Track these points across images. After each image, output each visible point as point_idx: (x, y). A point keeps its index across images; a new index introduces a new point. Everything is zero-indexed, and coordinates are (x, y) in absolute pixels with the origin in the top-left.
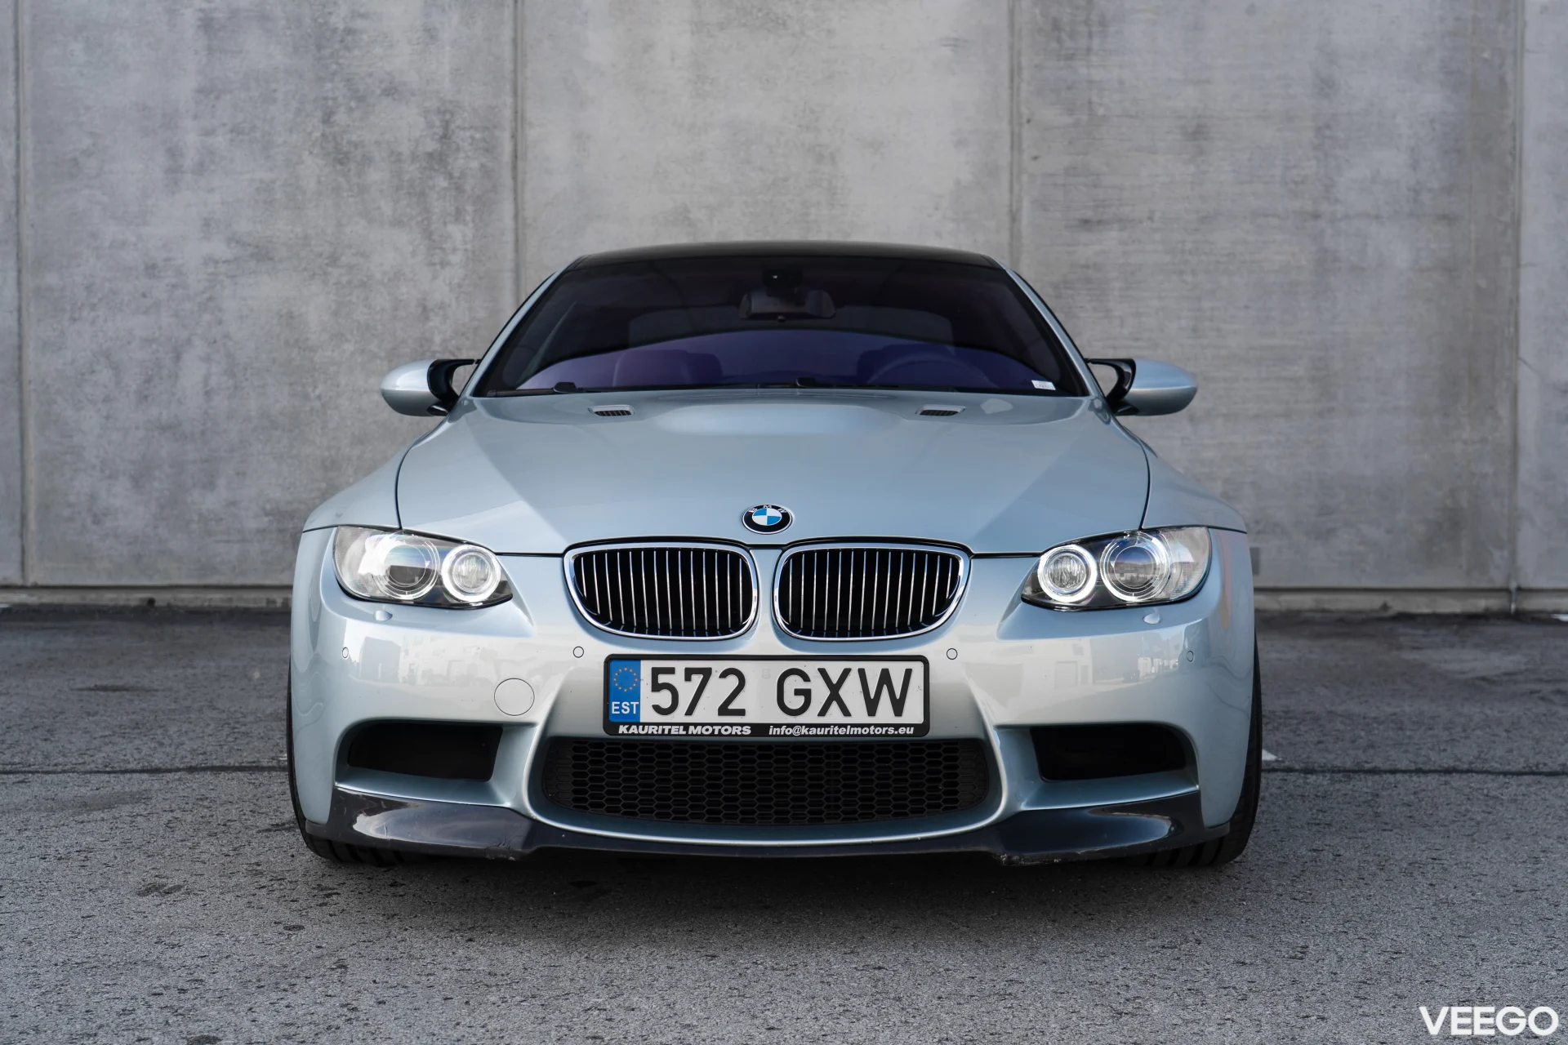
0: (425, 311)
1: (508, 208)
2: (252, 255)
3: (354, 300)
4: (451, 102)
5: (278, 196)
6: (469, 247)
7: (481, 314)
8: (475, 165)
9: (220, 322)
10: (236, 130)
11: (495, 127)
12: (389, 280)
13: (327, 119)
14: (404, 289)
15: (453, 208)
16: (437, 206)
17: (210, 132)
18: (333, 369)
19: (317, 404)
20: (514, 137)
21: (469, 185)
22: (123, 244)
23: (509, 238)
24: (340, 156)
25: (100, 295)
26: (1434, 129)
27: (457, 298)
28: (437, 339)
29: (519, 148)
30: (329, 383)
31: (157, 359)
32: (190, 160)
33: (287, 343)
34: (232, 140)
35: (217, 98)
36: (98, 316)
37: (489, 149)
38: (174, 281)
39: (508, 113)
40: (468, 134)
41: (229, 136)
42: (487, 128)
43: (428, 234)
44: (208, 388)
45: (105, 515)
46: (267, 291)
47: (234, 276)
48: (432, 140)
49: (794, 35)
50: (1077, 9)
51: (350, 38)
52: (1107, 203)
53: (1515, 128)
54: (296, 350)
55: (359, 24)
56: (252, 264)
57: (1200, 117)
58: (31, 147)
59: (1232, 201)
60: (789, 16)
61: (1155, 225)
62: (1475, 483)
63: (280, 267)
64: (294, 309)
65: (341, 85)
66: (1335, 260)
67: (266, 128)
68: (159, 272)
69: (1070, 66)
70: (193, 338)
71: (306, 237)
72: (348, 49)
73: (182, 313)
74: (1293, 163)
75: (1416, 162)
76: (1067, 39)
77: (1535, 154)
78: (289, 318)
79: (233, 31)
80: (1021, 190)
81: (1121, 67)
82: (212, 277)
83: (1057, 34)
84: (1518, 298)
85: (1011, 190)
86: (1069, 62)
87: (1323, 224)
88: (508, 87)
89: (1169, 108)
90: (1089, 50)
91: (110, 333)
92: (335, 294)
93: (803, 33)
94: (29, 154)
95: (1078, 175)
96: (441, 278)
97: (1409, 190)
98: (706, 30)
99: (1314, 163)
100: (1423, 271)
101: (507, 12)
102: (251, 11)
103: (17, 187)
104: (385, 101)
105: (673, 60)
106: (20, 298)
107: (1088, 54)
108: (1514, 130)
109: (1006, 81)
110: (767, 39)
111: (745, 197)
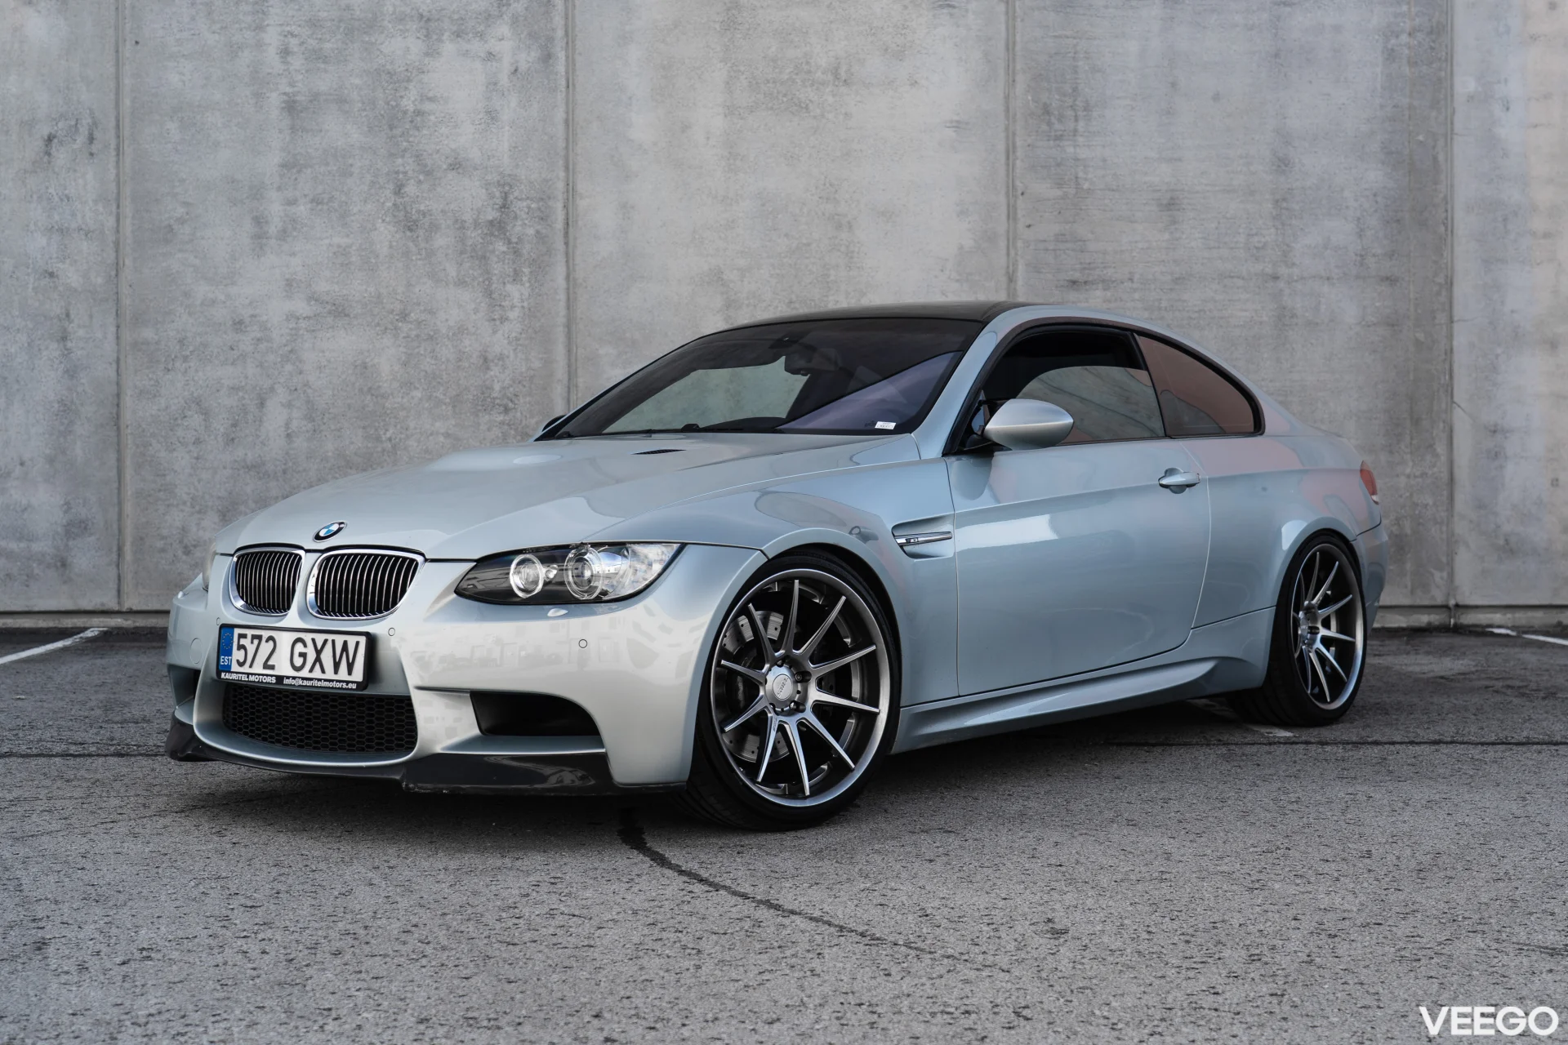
0: (485, 361)
1: (560, 270)
2: (330, 312)
3: (422, 352)
4: (509, 175)
5: (354, 259)
6: (525, 304)
7: (537, 364)
8: (531, 231)
9: (300, 373)
10: (316, 201)
11: (549, 198)
12: (454, 334)
13: (399, 190)
14: (467, 342)
15: (511, 270)
16: (497, 268)
17: (292, 202)
18: (402, 414)
19: (388, 445)
20: (565, 207)
21: (526, 249)
22: (214, 302)
23: (562, 296)
24: (410, 224)
25: (191, 348)
26: (1377, 202)
27: (515, 350)
28: (497, 387)
29: (570, 216)
30: (399, 427)
31: (243, 405)
32: (273, 229)
33: (361, 390)
34: (312, 210)
35: (299, 172)
36: (190, 367)
37: (544, 218)
38: (259, 335)
39: (561, 185)
40: (525, 204)
41: (309, 206)
42: (542, 199)
43: (489, 293)
44: (290, 431)
45: (195, 546)
46: (343, 344)
47: (313, 331)
48: (493, 209)
49: (815, 117)
50: (1065, 95)
51: (419, 119)
52: (1092, 266)
53: (1447, 201)
54: (369, 397)
55: (427, 106)
56: (330, 320)
57: (1173, 190)
58: (131, 215)
59: (1202, 264)
60: (810, 101)
61: (1135, 286)
62: (1417, 512)
63: (355, 323)
64: (367, 360)
65: (411, 161)
66: (1292, 317)
67: (343, 198)
68: (246, 327)
69: (1059, 146)
70: (276, 386)
71: (379, 296)
72: (418, 129)
73: (266, 364)
74: (1254, 231)
75: (1362, 230)
76: (1056, 122)
77: (1465, 223)
78: (363, 368)
79: (314, 112)
80: (1016, 254)
81: (1104, 146)
82: (293, 332)
83: (1047, 117)
84: (1452, 350)
85: (1008, 254)
86: (1058, 142)
87: (1281, 284)
88: (561, 163)
89: (1145, 183)
90: (1075, 131)
91: (201, 382)
92: (405, 347)
93: (823, 116)
94: (128, 221)
95: (1066, 241)
96: (501, 332)
97: (1356, 255)
98: (737, 113)
99: (1273, 230)
100: (1369, 326)
101: (560, 97)
102: (330, 94)
103: (117, 252)
104: (451, 175)
105: (708, 138)
106: (118, 351)
107: (1075, 135)
108: (1447, 203)
109: (1003, 158)
110: (791, 121)
111: (772, 260)
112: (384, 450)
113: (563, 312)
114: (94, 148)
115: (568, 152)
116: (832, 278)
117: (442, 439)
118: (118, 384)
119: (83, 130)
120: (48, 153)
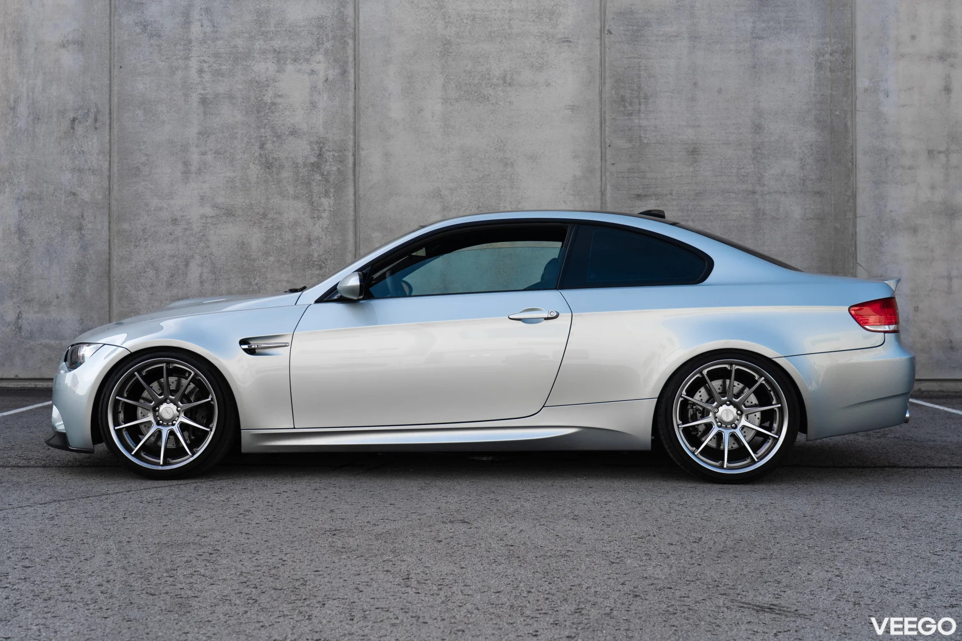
0: (309, 241)
1: (351, 190)
2: (224, 214)
3: (275, 236)
4: (323, 138)
5: (237, 185)
6: (332, 209)
7: (338, 242)
8: (335, 169)
9: (208, 247)
10: (217, 152)
11: (345, 150)
12: (292, 226)
13: (262, 147)
14: (299, 230)
15: (324, 190)
16: (316, 189)
17: (204, 154)
18: (263, 270)
20: (354, 155)
21: (332, 178)
22: (161, 209)
23: (352, 204)
24: (268, 165)
25: (149, 234)
26: (812, 149)
27: (326, 234)
28: (316, 255)
29: (357, 160)
30: (261, 277)
31: (177, 265)
32: (193, 168)
33: (241, 257)
34: (215, 157)
35: (208, 137)
36: (148, 244)
37: (342, 161)
38: (186, 227)
39: (351, 143)
40: (331, 154)
41: (213, 155)
42: (341, 151)
43: (311, 203)
44: (202, 280)
46: (231, 231)
47: (215, 224)
48: (314, 156)
49: (492, 104)
50: (633, 91)
51: (273, 107)
52: (649, 186)
53: (853, 148)
54: (245, 261)
55: (278, 100)
56: (224, 218)
57: (695, 143)
58: (117, 161)
59: (712, 185)
60: (490, 95)
61: (673, 198)
63: (238, 219)
64: (245, 240)
65: (269, 130)
66: (764, 215)
67: (232, 151)
68: (178, 222)
69: (630, 119)
70: (195, 255)
71: (251, 204)
72: (273, 112)
73: (189, 243)
74: (742, 166)
75: (804, 165)
77: (863, 161)
78: (243, 245)
79: (216, 104)
80: (606, 180)
81: (656, 119)
82: (204, 225)
83: (623, 103)
84: (856, 233)
85: (601, 180)
86: (629, 117)
87: (757, 196)
88: (351, 131)
89: (679, 139)
90: (639, 110)
91: (154, 253)
92: (265, 233)
93: (497, 103)
94: (116, 164)
95: (634, 173)
96: (318, 225)
97: (800, 179)
98: (449, 102)
99: (752, 166)
101: (351, 94)
102: (225, 94)
103: (109, 181)
104: (291, 138)
105: (433, 117)
106: (110, 236)
107: (639, 113)
108: (853, 150)
109: (598, 126)
110: (479, 106)
111: (468, 184)
112: (253, 290)
113: (352, 212)
114: (98, 125)
115: (355, 125)
116: (502, 194)
117: (285, 284)
118: (110, 254)
119: (92, 115)
120: (73, 128)
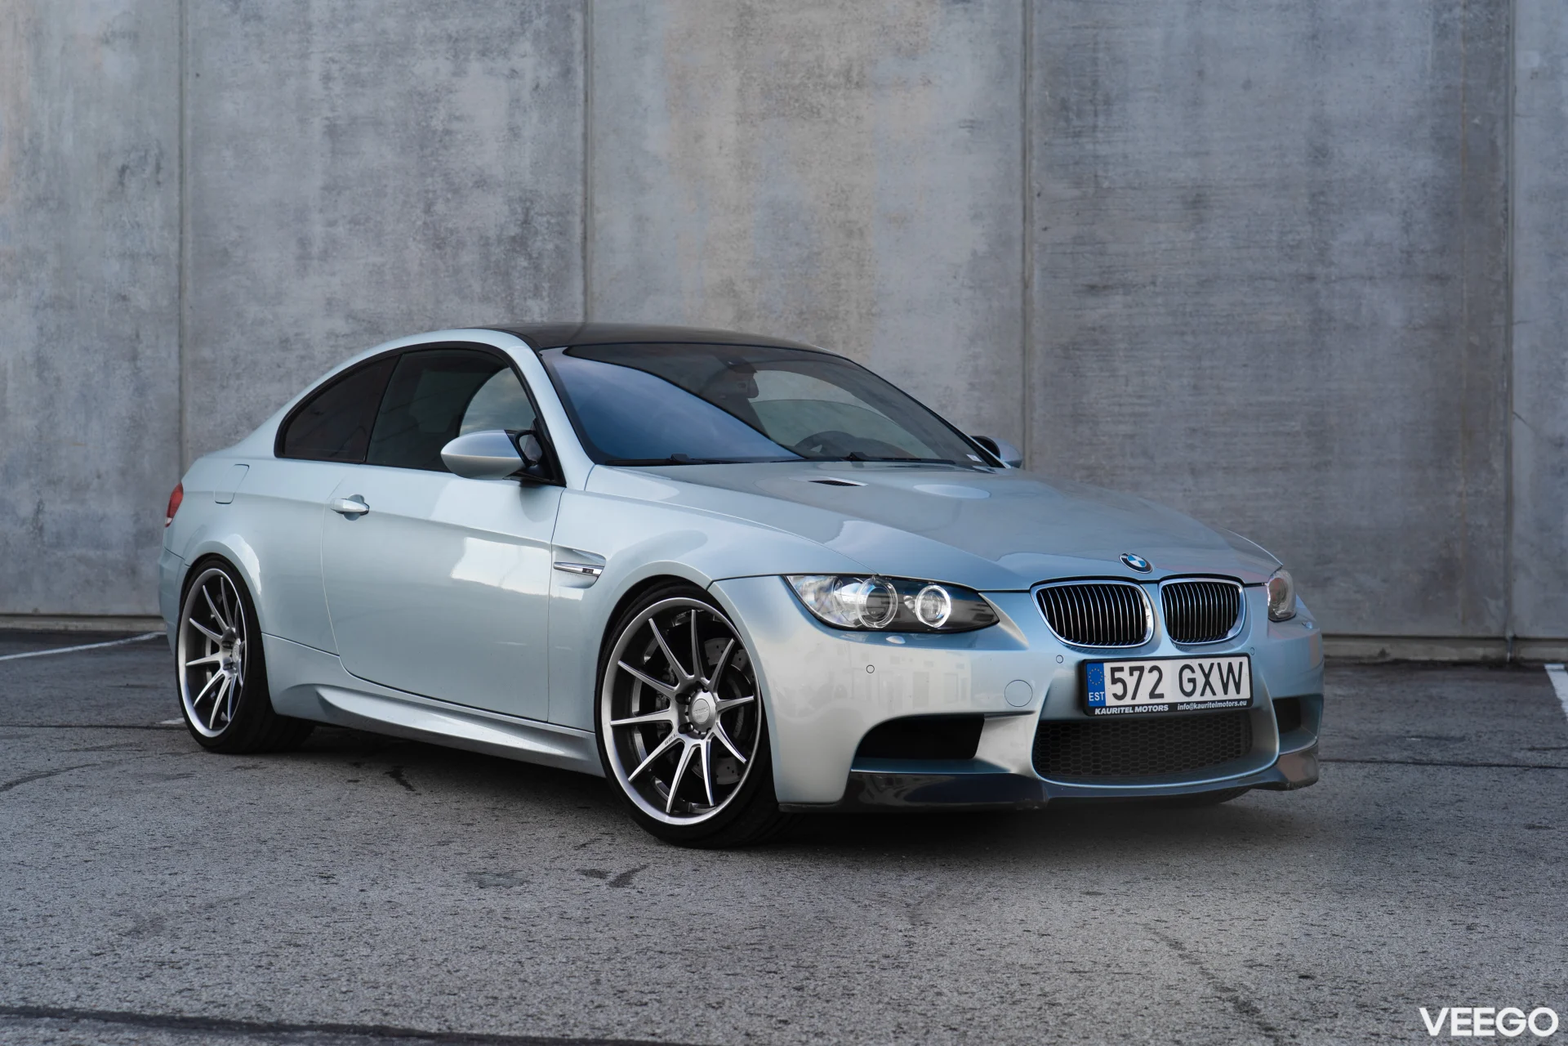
1: (578, 284)
2: (367, 330)
4: (531, 191)
5: (387, 277)
8: (550, 246)
10: (354, 221)
11: (568, 212)
13: (428, 209)
15: (531, 285)
16: (518, 283)
17: (332, 224)
20: (584, 221)
21: (546, 264)
22: (262, 322)
23: (580, 310)
24: (438, 242)
25: (243, 366)
26: (1426, 193)
29: (588, 230)
32: (315, 250)
34: (350, 230)
35: (339, 193)
36: (242, 384)
37: (563, 232)
38: (302, 353)
39: (579, 200)
40: (545, 219)
41: (348, 227)
42: (561, 214)
43: (512, 308)
47: (351, 348)
48: (515, 225)
49: (826, 122)
50: (1084, 89)
51: (447, 138)
52: (1112, 269)
53: (1507, 189)
55: (455, 126)
56: (366, 337)
57: (1199, 187)
58: (192, 240)
59: (1231, 265)
60: (822, 105)
61: (1158, 290)
62: (1470, 534)
65: (439, 180)
66: (1330, 321)
67: (379, 219)
68: (291, 345)
69: (1077, 143)
71: (411, 313)
72: (445, 148)
74: (1288, 228)
75: (1408, 224)
76: (1075, 118)
77: (1527, 214)
79: (353, 136)
80: (1032, 259)
81: (1125, 142)
82: (333, 350)
83: (1065, 113)
84: (1511, 354)
85: (1023, 258)
86: (1076, 139)
87: (1318, 285)
88: (579, 177)
89: (1170, 180)
90: (1095, 128)
91: (251, 399)
93: (835, 120)
94: (190, 246)
95: (1085, 244)
97: (1402, 252)
98: (749, 120)
99: (1309, 227)
100: (1415, 329)
101: (579, 111)
102: (367, 118)
103: (180, 274)
104: (476, 192)
105: (721, 148)
106: (181, 370)
107: (1094, 131)
108: (1507, 192)
109: (1018, 158)
110: (803, 127)
111: (783, 270)
114: (161, 177)
115: (586, 166)
116: (843, 287)
118: (181, 401)
119: (152, 160)
120: (122, 184)
